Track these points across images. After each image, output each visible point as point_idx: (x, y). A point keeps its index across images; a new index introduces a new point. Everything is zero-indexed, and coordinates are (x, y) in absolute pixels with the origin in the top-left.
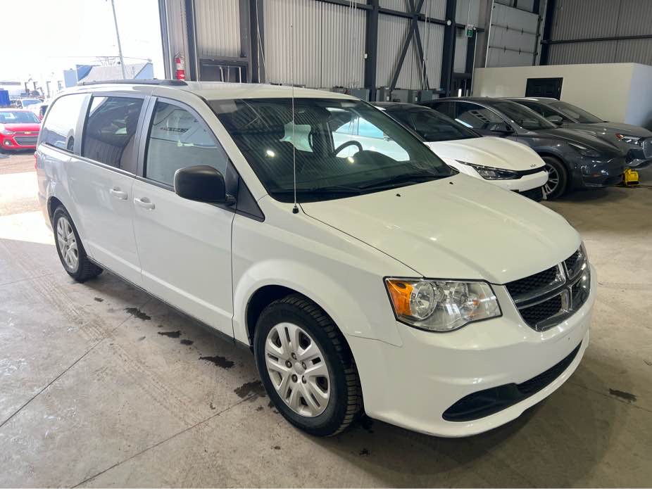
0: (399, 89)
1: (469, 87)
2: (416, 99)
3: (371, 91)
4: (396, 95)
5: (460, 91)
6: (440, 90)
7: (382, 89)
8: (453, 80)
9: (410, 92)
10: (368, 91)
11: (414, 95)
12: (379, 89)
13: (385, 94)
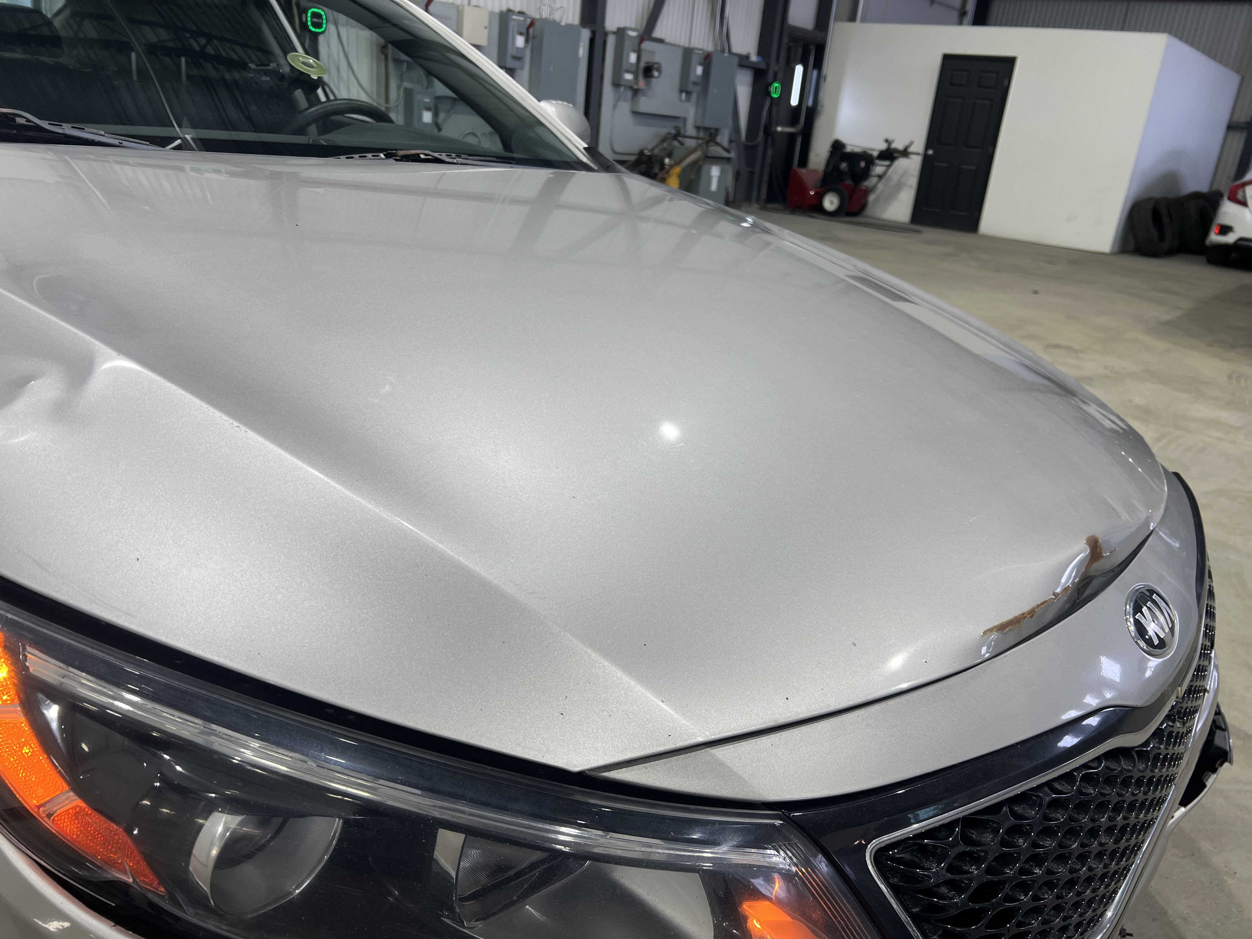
0: (661, 41)
1: (819, 64)
2: (699, 70)
3: (593, 33)
4: (653, 53)
5: (799, 70)
6: (754, 58)
7: (621, 33)
8: (785, 40)
9: (688, 53)
10: (586, 34)
11: (695, 59)
12: (614, 33)
13: (627, 44)
